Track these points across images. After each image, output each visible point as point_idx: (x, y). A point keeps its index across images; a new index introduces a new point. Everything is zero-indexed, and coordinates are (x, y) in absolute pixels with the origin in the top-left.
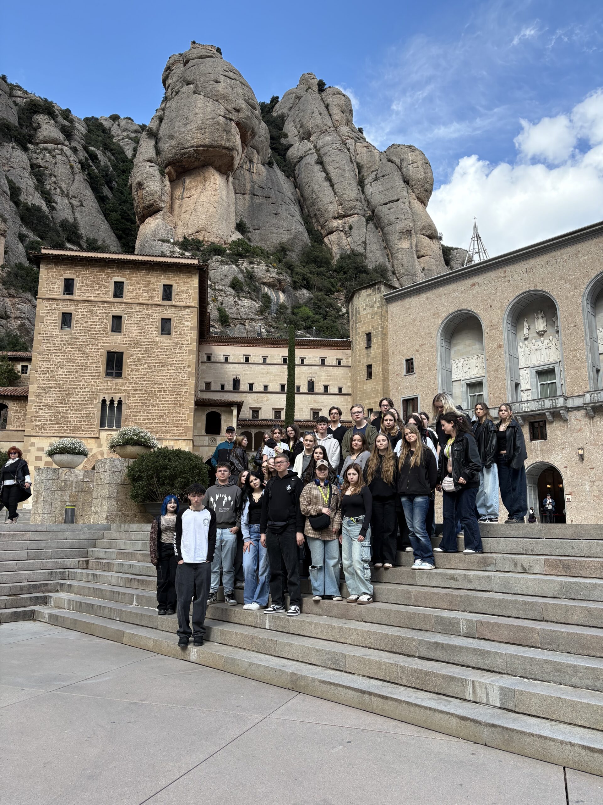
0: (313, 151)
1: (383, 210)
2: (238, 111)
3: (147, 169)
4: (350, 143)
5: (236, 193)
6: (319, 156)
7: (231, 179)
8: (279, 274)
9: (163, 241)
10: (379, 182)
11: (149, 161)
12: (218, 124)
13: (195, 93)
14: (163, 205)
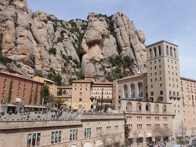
0: (119, 31)
1: (134, 46)
2: (101, 32)
3: (84, 45)
4: (128, 29)
5: (101, 46)
6: (121, 33)
7: (100, 44)
8: (109, 65)
9: (87, 59)
10: (133, 39)
11: (84, 43)
12: (97, 36)
13: (93, 29)
14: (87, 52)
